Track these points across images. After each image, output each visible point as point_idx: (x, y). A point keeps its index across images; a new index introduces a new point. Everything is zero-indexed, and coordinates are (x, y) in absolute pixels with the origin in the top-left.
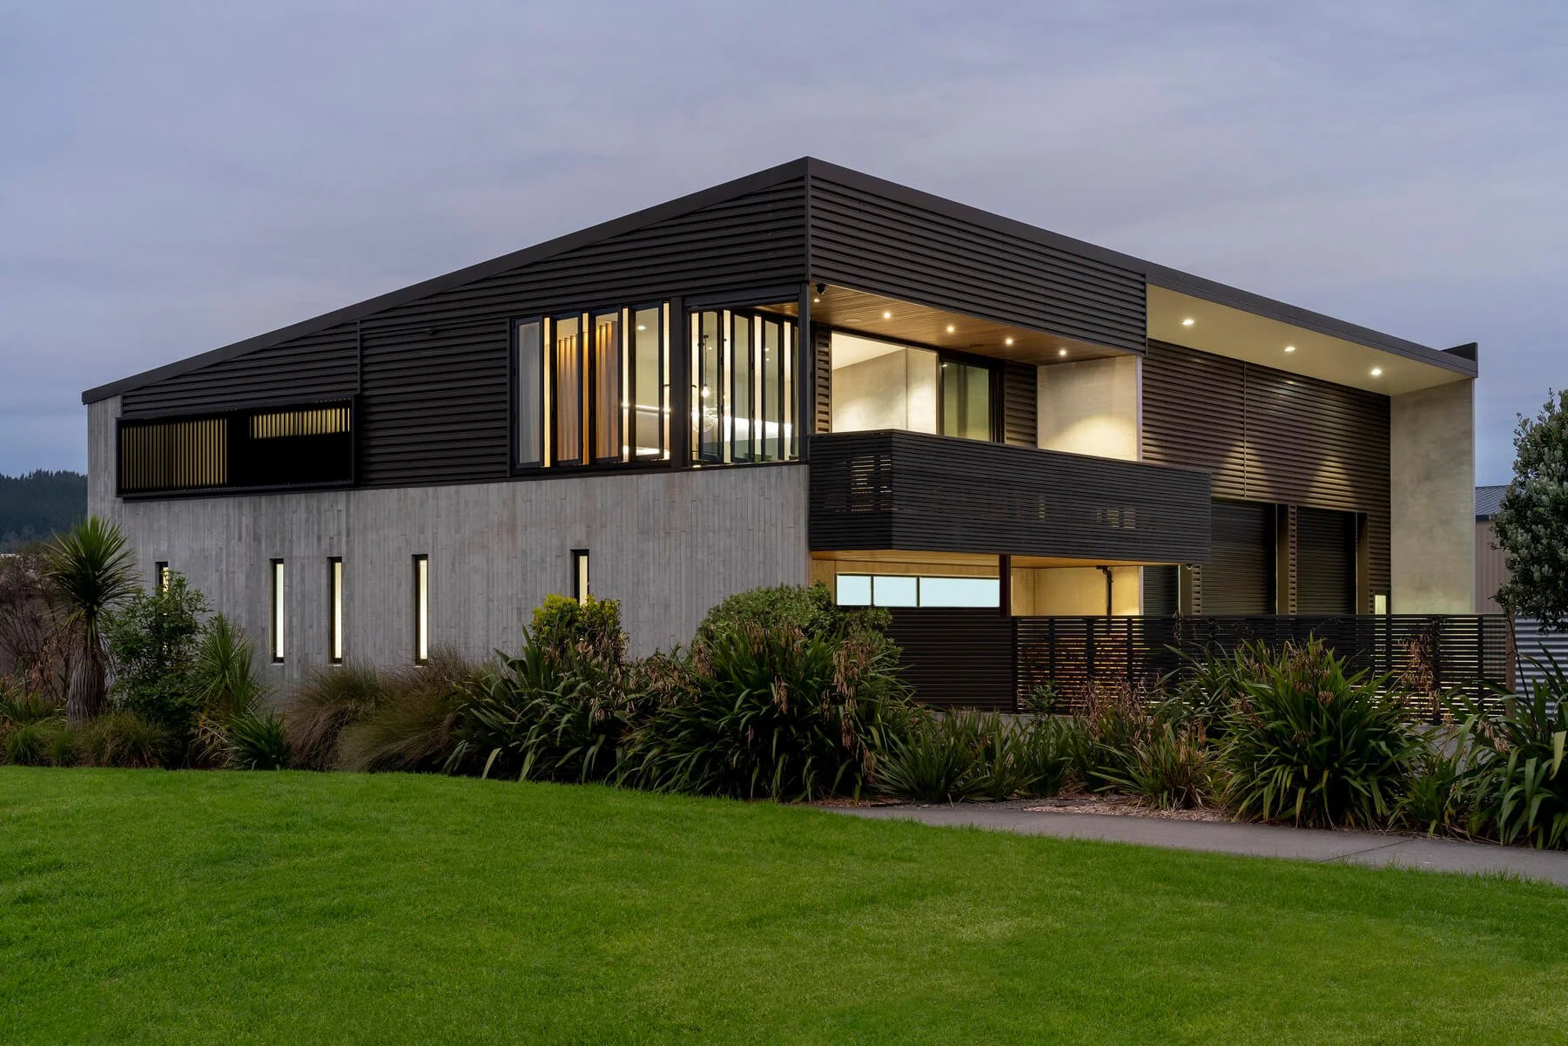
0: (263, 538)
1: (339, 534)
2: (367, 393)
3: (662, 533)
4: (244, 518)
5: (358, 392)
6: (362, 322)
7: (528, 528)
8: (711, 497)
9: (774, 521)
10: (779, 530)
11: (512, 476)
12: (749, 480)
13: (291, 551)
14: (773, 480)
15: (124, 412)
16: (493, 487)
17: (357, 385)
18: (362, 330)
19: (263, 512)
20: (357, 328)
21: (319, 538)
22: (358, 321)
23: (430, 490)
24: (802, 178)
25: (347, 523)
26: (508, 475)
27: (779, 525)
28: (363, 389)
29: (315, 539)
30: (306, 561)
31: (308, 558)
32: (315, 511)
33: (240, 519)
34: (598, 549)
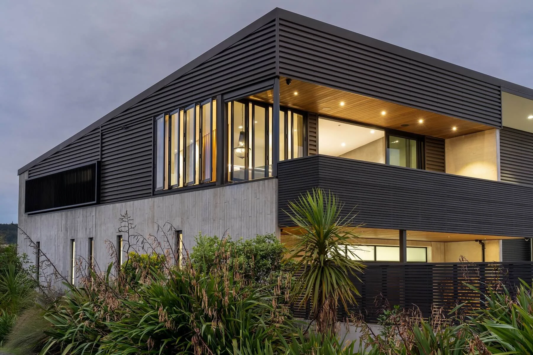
0: (69, 230)
1: (93, 227)
2: (103, 160)
3: (212, 220)
4: (63, 221)
5: (100, 160)
6: (102, 127)
7: (159, 220)
8: (233, 200)
9: (261, 211)
10: (263, 216)
11: (154, 195)
12: (250, 189)
13: (77, 235)
14: (261, 188)
15: (29, 177)
16: (146, 201)
17: (99, 157)
18: (102, 131)
19: (69, 218)
20: (100, 130)
21: (86, 229)
22: (100, 127)
23: (124, 204)
24: (274, 20)
25: (95, 222)
26: (152, 195)
27: (263, 214)
28: (102, 158)
29: (85, 229)
30: (82, 240)
31: (82, 238)
32: (85, 217)
33: (62, 221)
34: (186, 230)
